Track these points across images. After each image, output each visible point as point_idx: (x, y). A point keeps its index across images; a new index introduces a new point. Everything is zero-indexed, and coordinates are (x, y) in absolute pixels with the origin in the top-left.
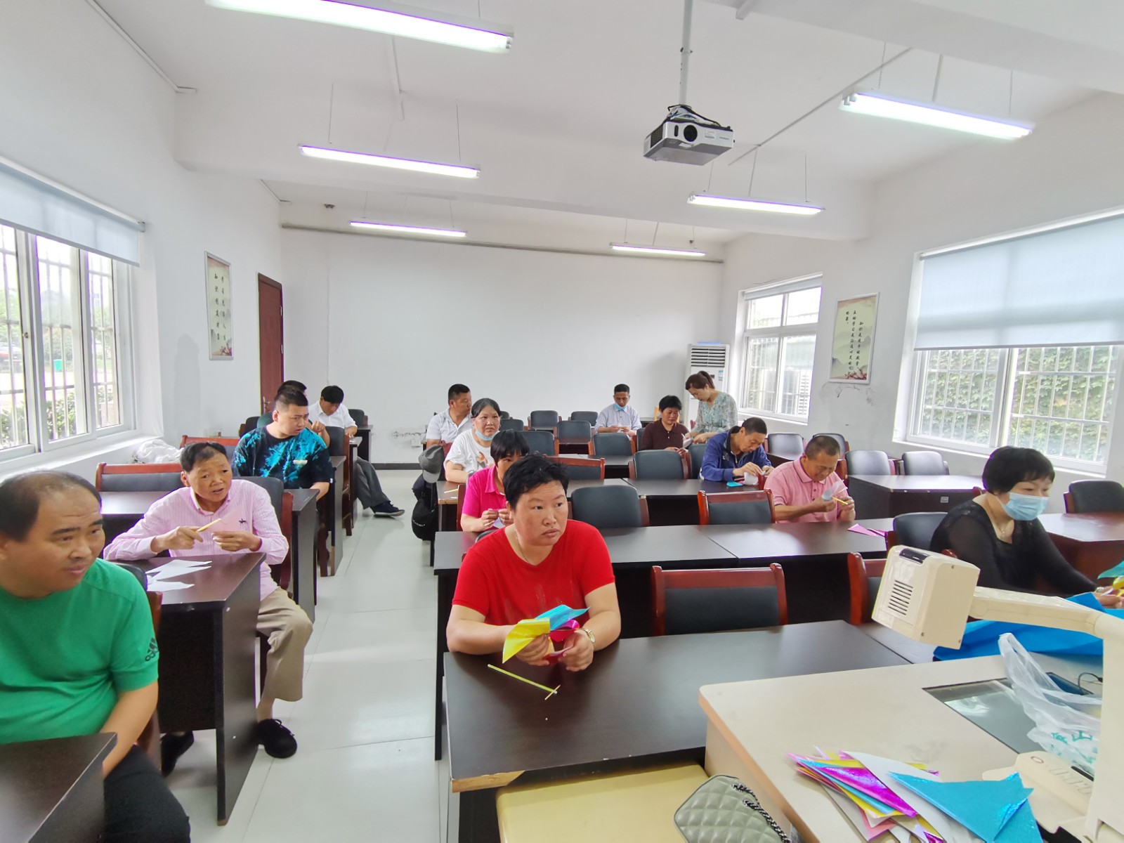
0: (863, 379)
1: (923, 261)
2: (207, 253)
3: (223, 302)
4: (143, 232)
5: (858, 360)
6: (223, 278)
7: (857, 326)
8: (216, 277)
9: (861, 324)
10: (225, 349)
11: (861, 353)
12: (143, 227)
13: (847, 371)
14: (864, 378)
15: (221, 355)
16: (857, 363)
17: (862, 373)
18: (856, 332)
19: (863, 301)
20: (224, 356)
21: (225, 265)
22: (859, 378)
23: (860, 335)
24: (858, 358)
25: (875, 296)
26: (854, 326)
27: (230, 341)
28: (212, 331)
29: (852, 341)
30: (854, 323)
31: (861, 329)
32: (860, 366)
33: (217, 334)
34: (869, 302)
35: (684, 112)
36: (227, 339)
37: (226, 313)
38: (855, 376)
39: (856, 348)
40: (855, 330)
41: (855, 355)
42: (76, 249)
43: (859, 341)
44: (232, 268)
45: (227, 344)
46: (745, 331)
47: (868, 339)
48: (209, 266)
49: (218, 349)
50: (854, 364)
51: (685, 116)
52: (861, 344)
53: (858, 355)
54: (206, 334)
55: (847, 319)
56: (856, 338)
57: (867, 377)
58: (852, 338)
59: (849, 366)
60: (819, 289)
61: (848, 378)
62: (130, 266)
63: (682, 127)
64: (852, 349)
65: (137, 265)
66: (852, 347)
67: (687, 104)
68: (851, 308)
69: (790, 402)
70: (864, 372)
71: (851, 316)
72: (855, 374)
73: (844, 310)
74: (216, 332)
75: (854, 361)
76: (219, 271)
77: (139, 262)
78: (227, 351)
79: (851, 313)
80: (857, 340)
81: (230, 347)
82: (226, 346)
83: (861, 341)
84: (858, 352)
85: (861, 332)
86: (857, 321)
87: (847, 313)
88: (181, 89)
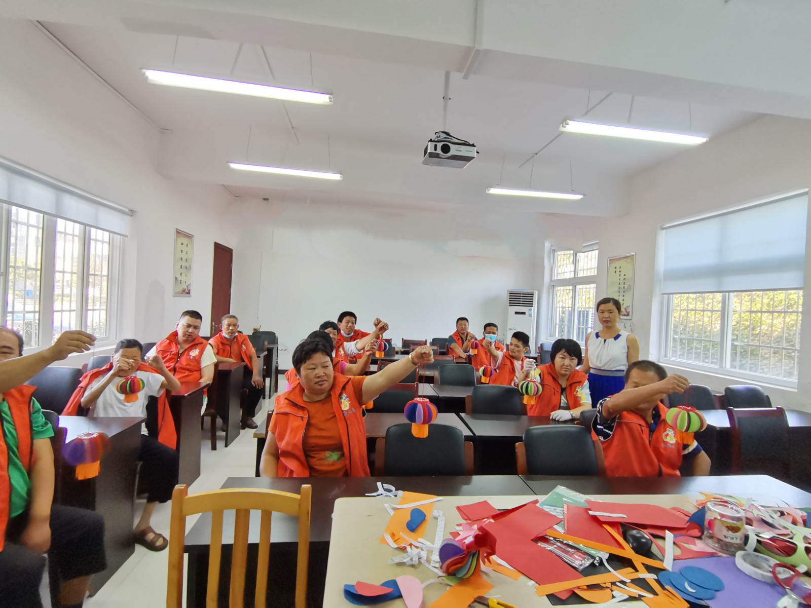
1: (664, 231)
2: (177, 229)
3: (186, 260)
4: (132, 216)
6: (187, 245)
7: (622, 277)
8: (182, 244)
9: (625, 275)
10: (185, 290)
11: (625, 296)
12: (132, 213)
14: (628, 315)
15: (182, 293)
17: (626, 311)
18: (622, 281)
19: (625, 259)
20: (184, 294)
21: (189, 236)
22: (624, 315)
23: (624, 284)
25: (633, 256)
26: (620, 277)
27: (189, 285)
28: (176, 278)
29: (619, 288)
30: (620, 275)
31: (624, 279)
33: (180, 280)
34: (629, 260)
35: (445, 135)
36: (187, 283)
37: (188, 266)
39: (622, 293)
40: (621, 280)
42: (82, 226)
43: (624, 287)
44: (195, 239)
45: (187, 287)
46: (551, 281)
47: (629, 287)
48: (177, 237)
49: (180, 289)
51: (445, 138)
52: (625, 290)
54: (172, 279)
55: (615, 272)
56: (622, 286)
57: (630, 314)
58: (619, 286)
60: (597, 251)
62: (122, 237)
63: (440, 145)
64: (619, 294)
65: (126, 236)
66: (619, 292)
67: (446, 131)
68: (617, 264)
70: (628, 311)
71: (618, 270)
73: (613, 265)
74: (179, 278)
76: (185, 241)
77: (127, 234)
78: (187, 291)
79: (618, 268)
80: (622, 287)
81: (189, 289)
82: (186, 288)
83: (625, 287)
84: (623, 296)
85: (625, 281)
86: (622, 274)
87: (616, 268)
88: (163, 130)
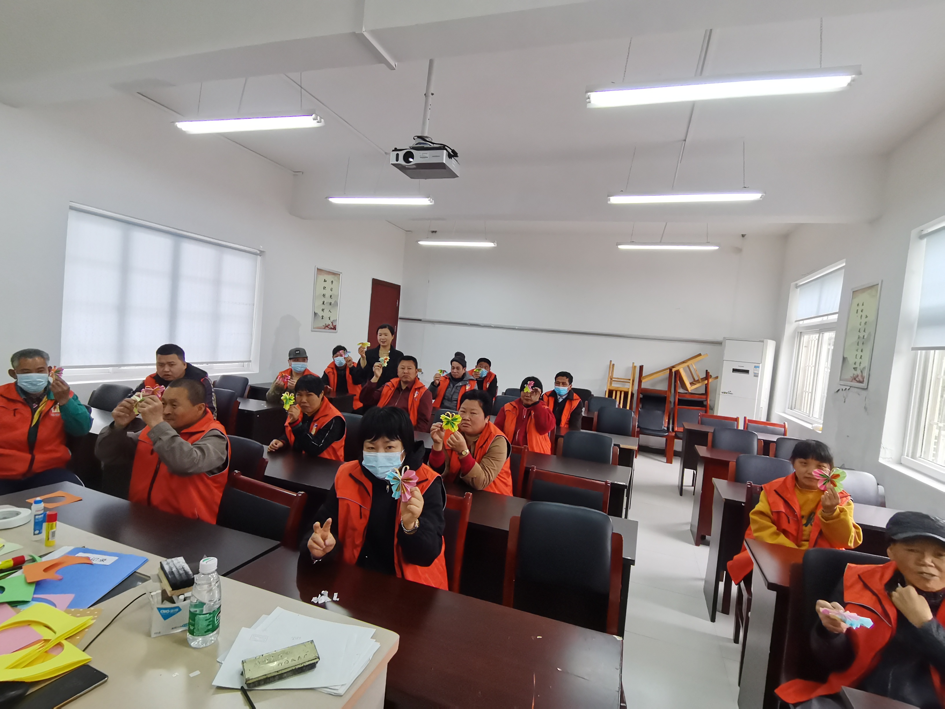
1: (925, 240)
2: (318, 267)
3: (331, 296)
4: (262, 256)
5: (861, 360)
6: (332, 282)
7: (864, 320)
9: (867, 317)
10: (329, 325)
12: (261, 253)
13: (852, 372)
15: (325, 328)
16: (860, 363)
18: (862, 327)
19: (869, 291)
20: (327, 330)
21: (335, 274)
22: (859, 382)
23: (865, 331)
24: (861, 357)
25: (878, 284)
26: (861, 321)
28: (315, 314)
29: (859, 338)
30: (861, 316)
31: (866, 323)
32: (862, 366)
33: (321, 316)
34: (874, 291)
36: (332, 319)
37: (333, 303)
38: (857, 378)
39: (860, 346)
40: (862, 324)
41: (859, 354)
47: (869, 335)
50: (858, 365)
51: (416, 144)
52: (864, 341)
53: (862, 354)
54: (311, 316)
55: (857, 312)
56: (862, 334)
57: (866, 380)
58: (859, 334)
59: (855, 366)
60: (842, 280)
61: (853, 381)
63: (401, 154)
64: (857, 347)
66: (858, 344)
71: (860, 308)
72: (857, 376)
73: (856, 301)
74: (320, 314)
75: (858, 360)
78: (331, 326)
79: (861, 304)
80: (862, 337)
81: (334, 324)
82: (331, 324)
83: (865, 337)
84: (862, 351)
85: (866, 326)
86: (864, 315)
87: (858, 305)
88: (296, 173)
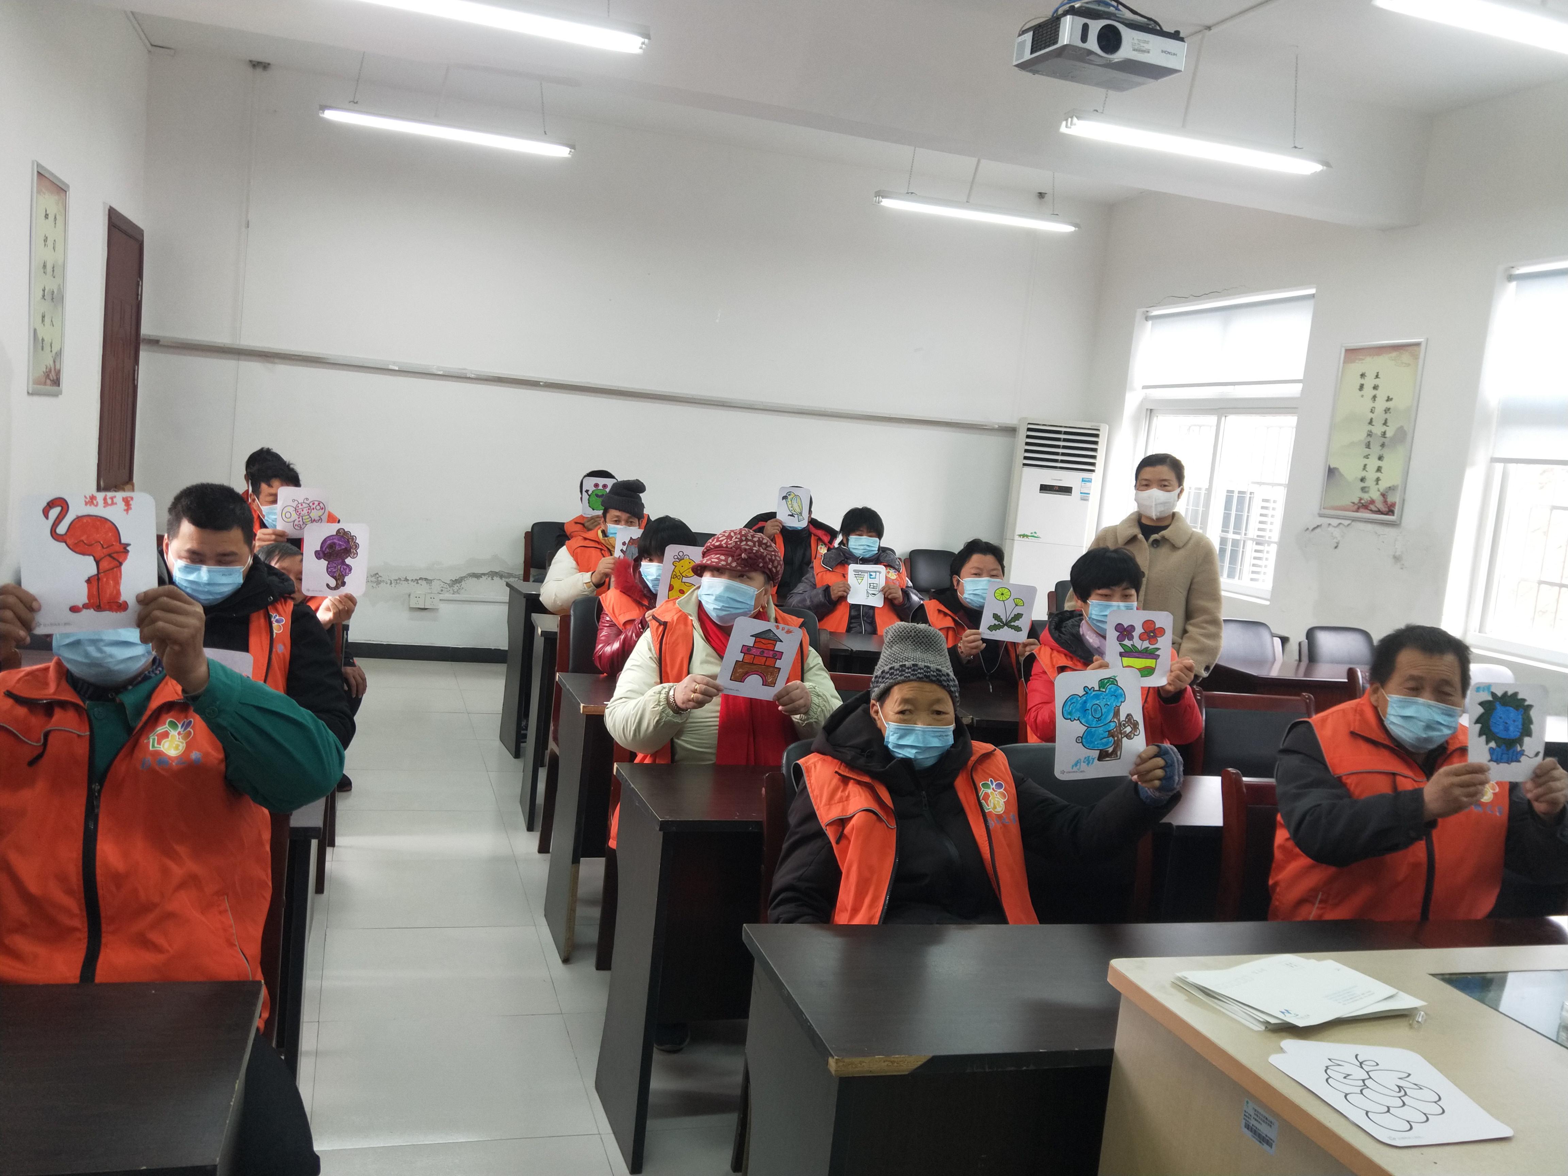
0: (1387, 514)
1: (1515, 284)
2: (38, 165)
3: (54, 269)
5: (1379, 474)
6: (56, 218)
7: (1381, 405)
8: (47, 216)
9: (1389, 399)
10: (51, 371)
11: (1385, 459)
13: (1355, 496)
14: (1390, 512)
15: (45, 383)
16: (1378, 480)
17: (1385, 502)
18: (1379, 417)
19: (1394, 354)
22: (1379, 512)
23: (1385, 423)
24: (1379, 469)
25: (1418, 344)
26: (1375, 405)
27: (59, 354)
28: (35, 330)
29: (1370, 434)
30: (1374, 397)
31: (1387, 410)
32: (1383, 485)
33: (41, 338)
34: (1405, 357)
36: (55, 350)
37: (56, 293)
38: (1372, 507)
39: (1376, 449)
40: (1377, 411)
41: (1373, 463)
43: (1384, 434)
45: (55, 362)
46: (1145, 401)
47: (1400, 433)
48: (39, 192)
50: (1371, 482)
52: (1386, 441)
53: (1380, 463)
54: (28, 337)
56: (1378, 429)
57: (1397, 510)
58: (1370, 427)
59: (1363, 485)
60: (1309, 318)
61: (1357, 511)
63: (1096, 26)
64: (1367, 451)
66: (1368, 446)
68: (1370, 365)
69: (1234, 553)
70: (1390, 501)
72: (1372, 502)
75: (1371, 475)
76: (49, 202)
79: (1370, 376)
80: (1379, 434)
81: (58, 367)
82: (53, 365)
83: (1388, 435)
84: (1380, 458)
85: (1387, 416)
86: (1381, 394)
87: (1363, 375)
